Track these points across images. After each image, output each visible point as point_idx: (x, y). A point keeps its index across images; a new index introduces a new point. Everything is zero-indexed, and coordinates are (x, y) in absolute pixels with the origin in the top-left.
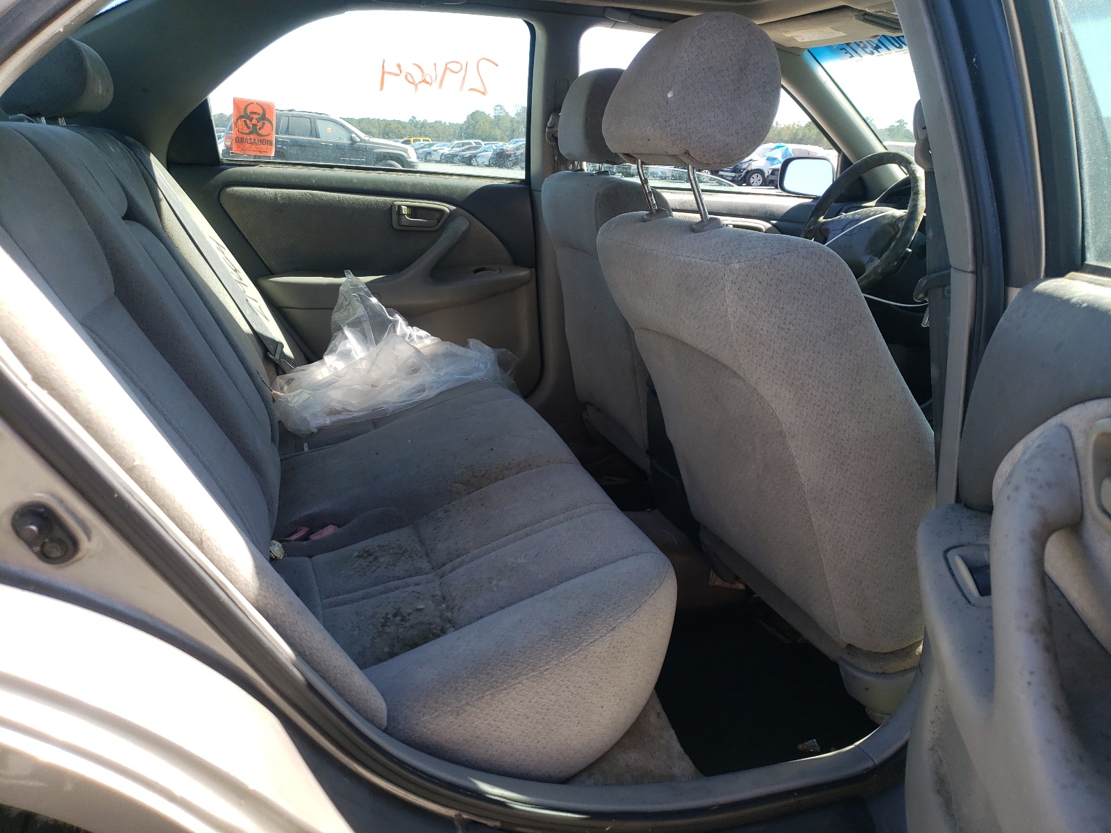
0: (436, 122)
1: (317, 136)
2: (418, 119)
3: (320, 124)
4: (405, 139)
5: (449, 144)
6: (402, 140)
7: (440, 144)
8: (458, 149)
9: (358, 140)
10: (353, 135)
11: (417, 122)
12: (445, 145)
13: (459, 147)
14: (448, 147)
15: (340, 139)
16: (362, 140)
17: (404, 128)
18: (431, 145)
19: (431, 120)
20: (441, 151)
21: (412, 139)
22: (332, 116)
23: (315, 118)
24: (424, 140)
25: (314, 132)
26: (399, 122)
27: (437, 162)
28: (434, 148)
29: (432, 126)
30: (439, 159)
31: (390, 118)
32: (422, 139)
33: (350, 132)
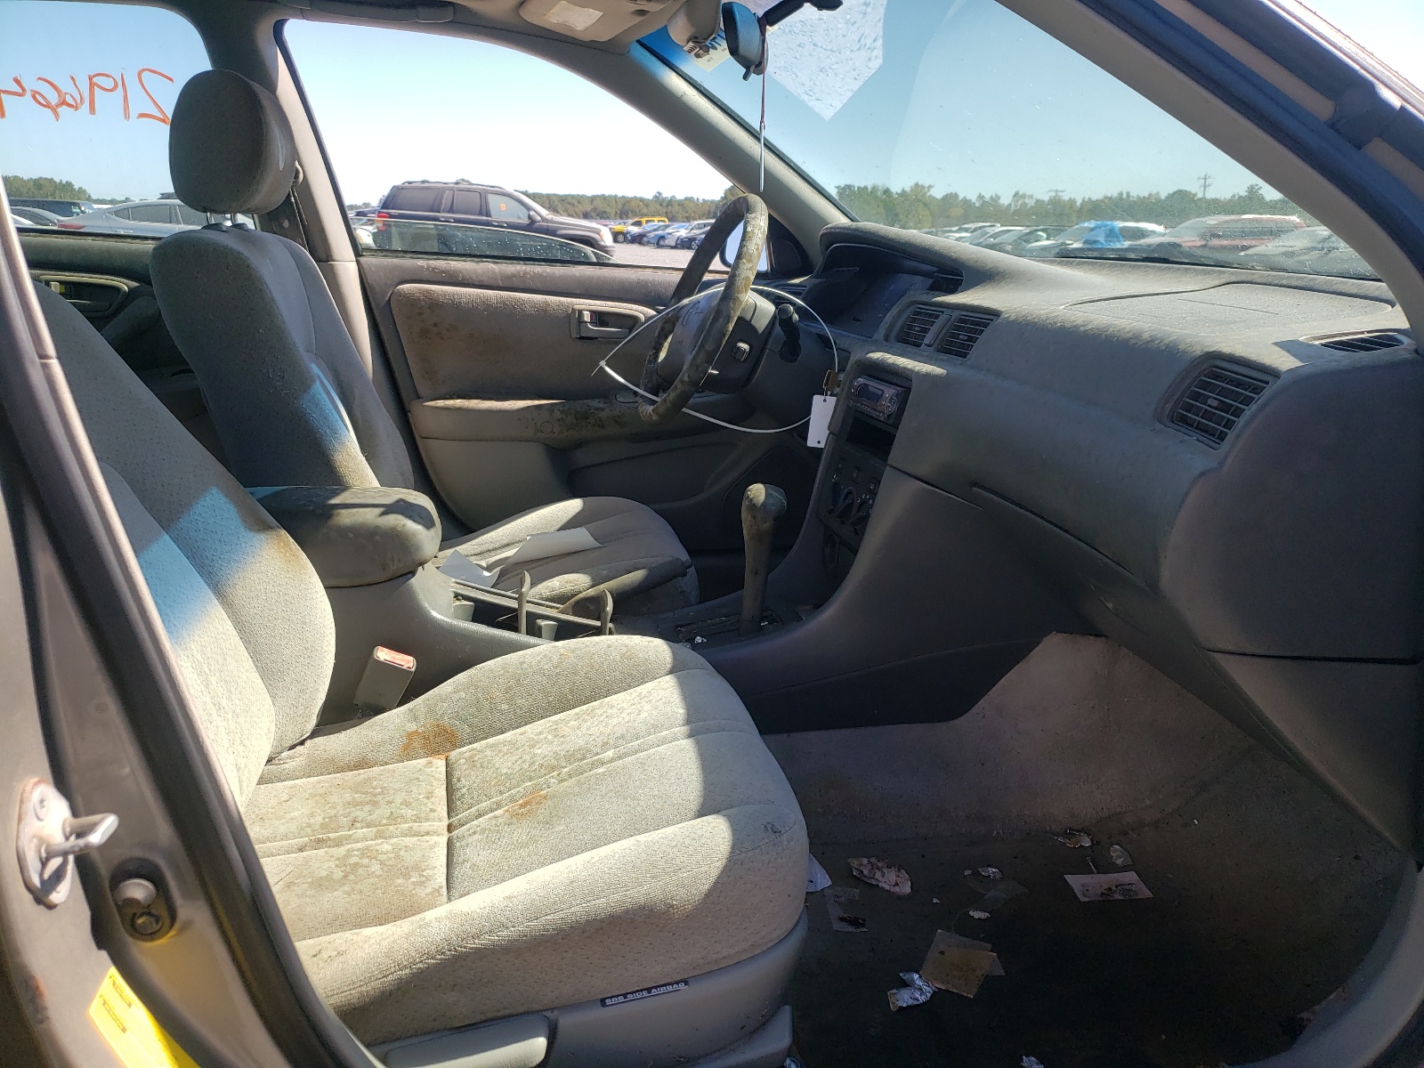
0: (686, 199)
1: (488, 215)
2: (664, 196)
3: (492, 199)
4: (636, 219)
5: (687, 224)
6: (631, 221)
7: (676, 225)
8: (698, 232)
9: (539, 218)
10: (532, 213)
11: (664, 200)
12: (683, 227)
13: (700, 228)
14: (686, 229)
15: (519, 218)
16: (544, 219)
17: (647, 206)
18: (667, 227)
19: (680, 196)
20: (678, 234)
21: (644, 220)
22: (510, 189)
23: (487, 192)
24: (659, 221)
25: (484, 211)
26: (642, 200)
27: (672, 247)
28: (669, 230)
29: (681, 203)
30: (674, 244)
31: (630, 194)
32: (656, 219)
33: (528, 208)
